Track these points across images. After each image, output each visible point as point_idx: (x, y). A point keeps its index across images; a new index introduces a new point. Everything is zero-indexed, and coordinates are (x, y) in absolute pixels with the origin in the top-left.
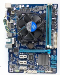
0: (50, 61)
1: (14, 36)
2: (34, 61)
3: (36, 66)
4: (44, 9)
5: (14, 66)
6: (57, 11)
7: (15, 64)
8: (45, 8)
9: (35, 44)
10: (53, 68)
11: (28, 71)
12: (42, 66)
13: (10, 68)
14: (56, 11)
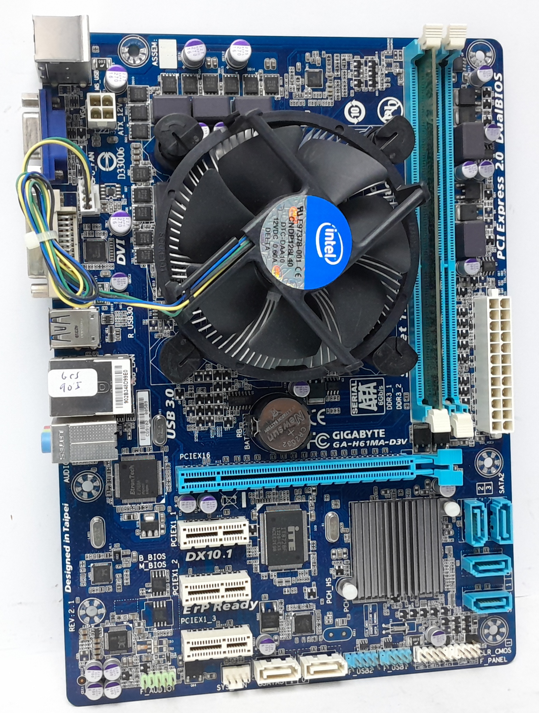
0: (457, 557)
1: (117, 338)
2: (314, 568)
3: (330, 615)
4: (382, 84)
5: (124, 634)
6: (498, 104)
7: (135, 616)
8: (393, 78)
9: (318, 407)
10: (482, 620)
11: (260, 665)
12: (386, 612)
13: (85, 656)
14: (487, 105)
